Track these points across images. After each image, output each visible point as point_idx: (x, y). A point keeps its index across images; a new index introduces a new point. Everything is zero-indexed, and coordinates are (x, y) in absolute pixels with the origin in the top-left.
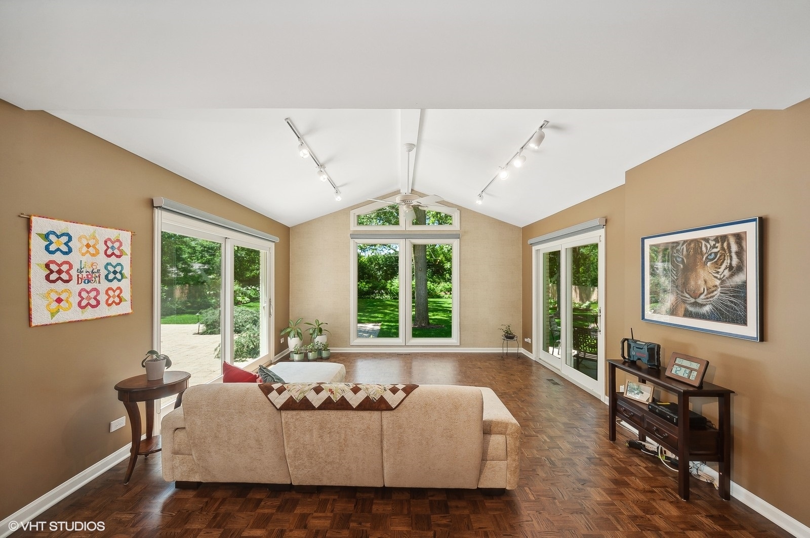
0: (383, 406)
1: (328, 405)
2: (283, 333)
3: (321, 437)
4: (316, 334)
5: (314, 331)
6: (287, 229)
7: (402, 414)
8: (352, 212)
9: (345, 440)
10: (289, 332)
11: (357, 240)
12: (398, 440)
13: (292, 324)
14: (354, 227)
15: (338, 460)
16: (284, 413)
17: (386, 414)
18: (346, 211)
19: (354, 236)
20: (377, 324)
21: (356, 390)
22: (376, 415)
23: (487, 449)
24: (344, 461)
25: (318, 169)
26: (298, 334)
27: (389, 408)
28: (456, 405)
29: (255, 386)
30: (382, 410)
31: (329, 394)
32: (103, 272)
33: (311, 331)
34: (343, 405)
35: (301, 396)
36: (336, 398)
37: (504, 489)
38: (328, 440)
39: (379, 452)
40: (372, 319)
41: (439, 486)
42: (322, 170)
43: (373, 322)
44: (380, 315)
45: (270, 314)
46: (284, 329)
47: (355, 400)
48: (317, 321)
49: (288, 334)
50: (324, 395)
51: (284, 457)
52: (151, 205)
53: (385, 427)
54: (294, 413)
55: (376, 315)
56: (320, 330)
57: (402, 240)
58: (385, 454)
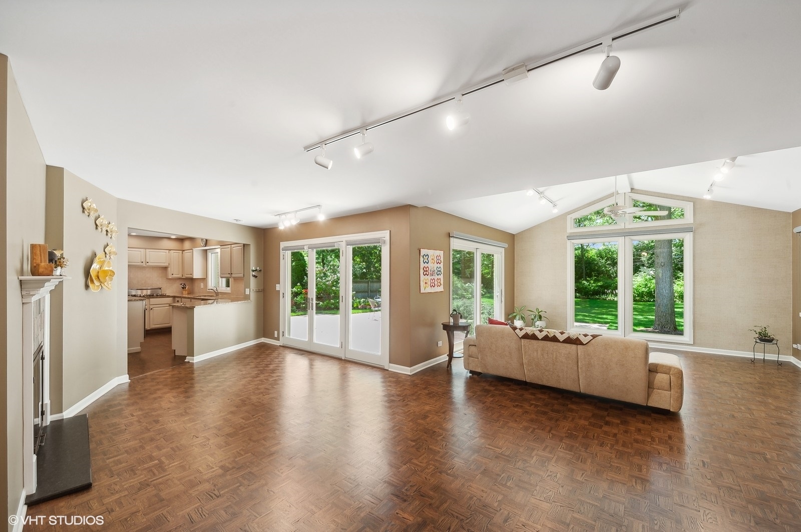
0: (578, 342)
1: (546, 338)
2: (510, 316)
3: (542, 355)
4: (536, 319)
5: (535, 317)
6: (513, 237)
7: (590, 348)
8: (569, 217)
9: (556, 358)
10: (515, 316)
11: (573, 241)
12: (587, 363)
13: (517, 310)
14: (571, 229)
15: (552, 370)
16: (522, 340)
17: (580, 347)
18: (563, 217)
19: (570, 237)
20: (603, 325)
21: (562, 333)
22: (574, 346)
23: (654, 381)
24: (555, 371)
25: (538, 196)
26: (522, 318)
27: (582, 344)
28: (626, 347)
29: (508, 326)
30: (577, 344)
31: (547, 333)
32: (436, 271)
33: (533, 317)
34: (554, 339)
35: (532, 333)
36: (551, 335)
37: (669, 411)
38: (546, 357)
39: (576, 368)
40: (598, 320)
41: (617, 398)
42: (542, 196)
43: (599, 323)
44: (609, 317)
45: (501, 301)
46: (511, 314)
47: (562, 338)
48: (537, 309)
49: (515, 317)
50: (544, 334)
51: (522, 364)
52: (449, 236)
53: (579, 354)
54: (528, 340)
55: (605, 316)
56: (540, 317)
57: (621, 238)
58: (580, 371)
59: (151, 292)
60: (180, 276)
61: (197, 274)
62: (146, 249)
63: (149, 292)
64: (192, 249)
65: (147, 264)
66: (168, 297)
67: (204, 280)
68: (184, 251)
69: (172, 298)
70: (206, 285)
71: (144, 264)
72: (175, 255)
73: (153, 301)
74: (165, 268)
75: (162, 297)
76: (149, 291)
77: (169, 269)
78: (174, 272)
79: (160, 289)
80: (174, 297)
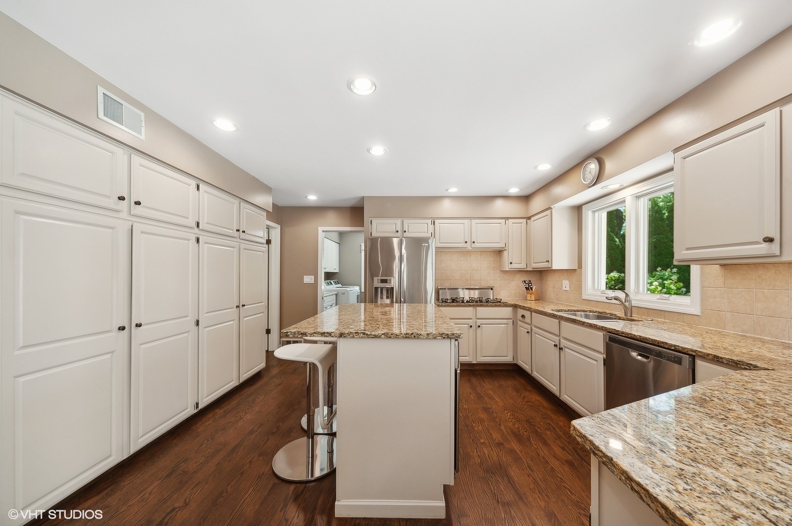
59: (480, 294)
60: (522, 266)
61: (561, 261)
62: (471, 218)
63: (475, 294)
64: (549, 208)
65: (473, 245)
66: (506, 305)
67: (574, 272)
68: (529, 218)
69: (510, 309)
70: (578, 287)
71: (468, 246)
72: (516, 228)
73: (483, 311)
74: (499, 252)
75: (496, 306)
76: (477, 292)
77: (505, 253)
78: (515, 259)
79: (492, 289)
80: (515, 307)
